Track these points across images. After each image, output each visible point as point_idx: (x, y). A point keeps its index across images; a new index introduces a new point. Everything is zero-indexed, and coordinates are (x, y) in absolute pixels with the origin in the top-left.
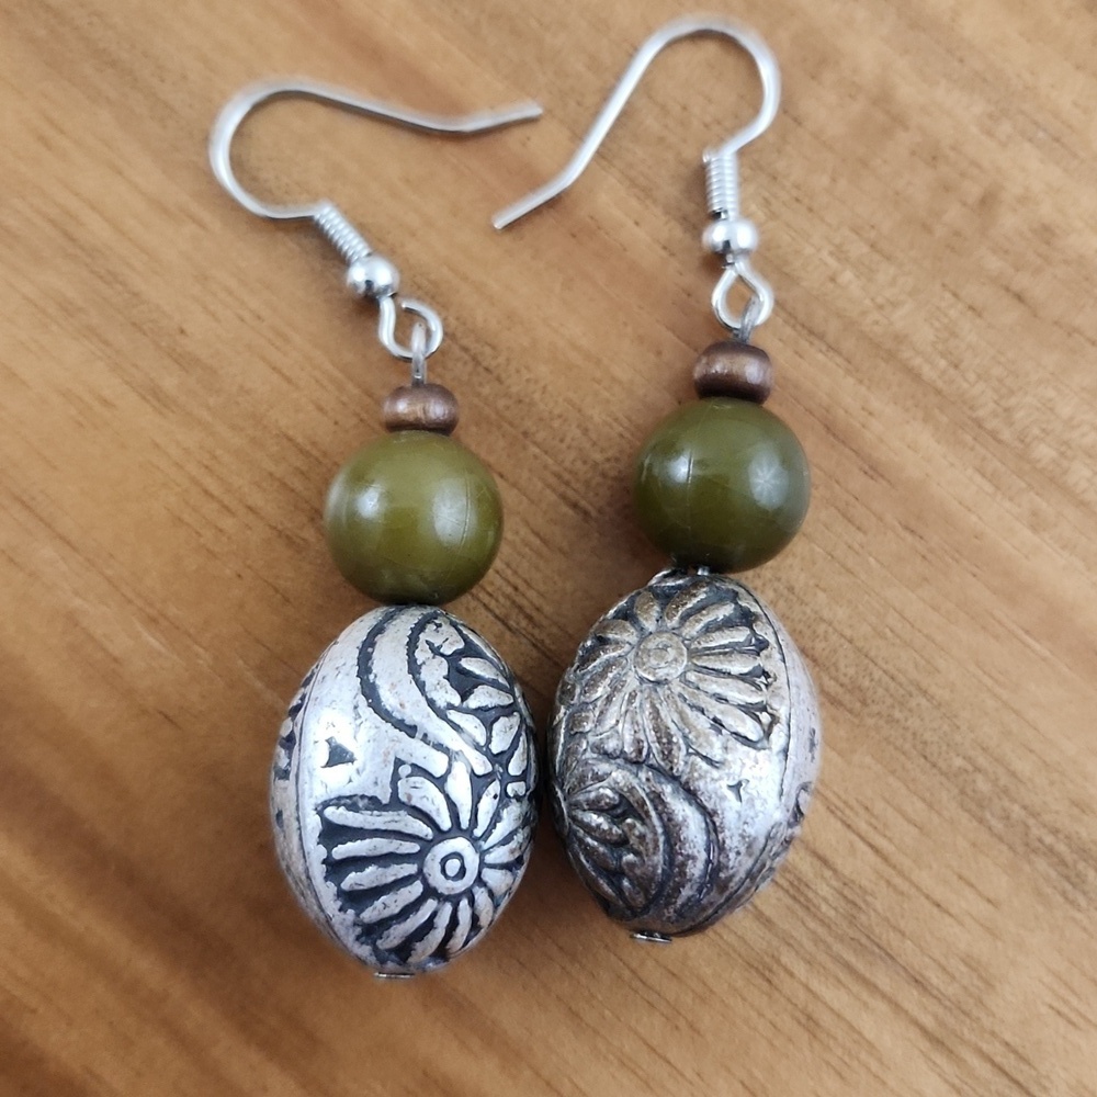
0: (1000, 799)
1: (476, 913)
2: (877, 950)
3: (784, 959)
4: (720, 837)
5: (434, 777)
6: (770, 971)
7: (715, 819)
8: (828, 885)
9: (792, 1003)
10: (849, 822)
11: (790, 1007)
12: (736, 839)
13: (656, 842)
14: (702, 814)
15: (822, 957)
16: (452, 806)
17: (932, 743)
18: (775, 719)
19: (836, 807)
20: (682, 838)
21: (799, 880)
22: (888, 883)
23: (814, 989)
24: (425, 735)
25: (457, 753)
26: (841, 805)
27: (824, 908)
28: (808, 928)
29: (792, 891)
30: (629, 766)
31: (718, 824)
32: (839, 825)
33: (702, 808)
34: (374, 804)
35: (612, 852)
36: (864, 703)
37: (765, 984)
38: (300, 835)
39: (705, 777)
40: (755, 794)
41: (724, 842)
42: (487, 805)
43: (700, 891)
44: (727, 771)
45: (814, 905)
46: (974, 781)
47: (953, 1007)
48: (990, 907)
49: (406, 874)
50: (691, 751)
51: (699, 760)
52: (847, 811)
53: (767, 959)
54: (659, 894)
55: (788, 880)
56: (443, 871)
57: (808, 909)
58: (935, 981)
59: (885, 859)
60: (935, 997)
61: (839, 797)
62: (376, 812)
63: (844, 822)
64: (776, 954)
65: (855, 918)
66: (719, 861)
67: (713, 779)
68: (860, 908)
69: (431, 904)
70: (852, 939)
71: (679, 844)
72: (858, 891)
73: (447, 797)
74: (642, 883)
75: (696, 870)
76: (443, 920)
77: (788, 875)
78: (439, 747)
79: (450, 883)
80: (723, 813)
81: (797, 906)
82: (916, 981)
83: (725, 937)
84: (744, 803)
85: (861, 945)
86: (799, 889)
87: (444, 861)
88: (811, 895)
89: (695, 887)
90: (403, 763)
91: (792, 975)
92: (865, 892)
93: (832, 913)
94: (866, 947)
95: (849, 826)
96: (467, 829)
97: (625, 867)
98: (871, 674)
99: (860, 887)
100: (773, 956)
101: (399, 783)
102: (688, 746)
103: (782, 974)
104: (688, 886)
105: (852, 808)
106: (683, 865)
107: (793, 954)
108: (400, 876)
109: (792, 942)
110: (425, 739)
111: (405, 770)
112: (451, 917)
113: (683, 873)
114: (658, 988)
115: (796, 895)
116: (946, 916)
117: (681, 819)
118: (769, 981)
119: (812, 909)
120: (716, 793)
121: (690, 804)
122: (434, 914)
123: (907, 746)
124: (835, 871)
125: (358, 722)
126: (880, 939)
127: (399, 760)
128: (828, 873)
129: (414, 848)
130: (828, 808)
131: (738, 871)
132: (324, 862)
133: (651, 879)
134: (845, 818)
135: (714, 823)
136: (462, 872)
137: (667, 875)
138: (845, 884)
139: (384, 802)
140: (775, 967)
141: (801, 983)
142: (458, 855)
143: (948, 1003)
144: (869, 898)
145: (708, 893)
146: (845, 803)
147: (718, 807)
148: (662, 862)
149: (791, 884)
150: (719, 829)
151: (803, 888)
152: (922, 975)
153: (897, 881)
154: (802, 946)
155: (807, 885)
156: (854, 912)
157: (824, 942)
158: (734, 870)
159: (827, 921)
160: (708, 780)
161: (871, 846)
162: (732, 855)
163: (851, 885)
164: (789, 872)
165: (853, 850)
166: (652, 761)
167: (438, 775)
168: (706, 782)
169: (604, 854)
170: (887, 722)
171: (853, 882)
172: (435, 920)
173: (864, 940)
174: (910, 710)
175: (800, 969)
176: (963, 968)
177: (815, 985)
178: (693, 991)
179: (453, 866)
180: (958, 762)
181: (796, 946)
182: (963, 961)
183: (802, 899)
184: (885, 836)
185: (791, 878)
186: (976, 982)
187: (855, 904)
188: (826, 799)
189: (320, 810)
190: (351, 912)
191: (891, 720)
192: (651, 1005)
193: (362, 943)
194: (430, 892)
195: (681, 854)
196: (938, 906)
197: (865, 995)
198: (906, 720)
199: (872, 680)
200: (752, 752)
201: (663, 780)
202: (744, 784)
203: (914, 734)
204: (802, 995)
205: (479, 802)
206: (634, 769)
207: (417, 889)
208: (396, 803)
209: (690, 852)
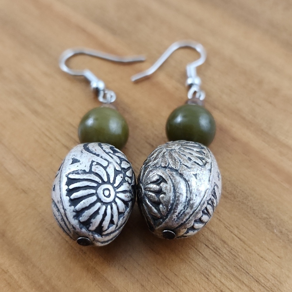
0: (278, 227)
1: (113, 214)
2: (243, 270)
3: (212, 272)
4: (190, 188)
5: (103, 166)
6: (208, 275)
7: (189, 183)
8: (226, 249)
9: (215, 286)
10: (232, 231)
11: (215, 287)
12: (196, 190)
13: (170, 188)
14: (185, 181)
15: (225, 272)
16: (108, 175)
17: (256, 210)
18: (207, 162)
19: (227, 226)
20: (179, 187)
21: (217, 247)
22: (245, 249)
23: (223, 282)
24: (102, 157)
25: (111, 162)
26: (229, 226)
27: (225, 256)
28: (220, 262)
29: (214, 251)
30: (163, 168)
31: (189, 184)
32: (228, 231)
33: (185, 180)
34: (84, 172)
35: (156, 195)
36: (235, 198)
37: (206, 280)
38: (60, 185)
39: (186, 170)
40: (201, 178)
41: (192, 191)
42: (119, 179)
43: (184, 208)
44: (193, 170)
45: (222, 255)
46: (270, 221)
47: (270, 290)
48: (279, 259)
49: (92, 193)
50: (181, 164)
51: (184, 166)
52: (231, 228)
53: (207, 272)
54: (171, 209)
55: (213, 247)
56: (104, 193)
57: (220, 256)
58: (263, 281)
59: (244, 242)
60: (263, 287)
61: (228, 224)
62: (84, 174)
63: (230, 231)
64: (210, 270)
65: (235, 260)
66: (190, 198)
67: (188, 171)
68: (237, 257)
69: (99, 205)
70: (235, 266)
71: (178, 189)
72: (236, 251)
73: (107, 172)
74: (166, 204)
75: (183, 199)
76: (102, 212)
77: (213, 246)
78: (106, 160)
79: (105, 198)
80: (191, 181)
81: (216, 255)
82: (256, 281)
83: (193, 264)
84: (198, 180)
85: (237, 268)
86: (216, 250)
87: (104, 190)
88: (220, 252)
89: (183, 206)
90: (94, 162)
91: (215, 277)
92: (238, 252)
93: (228, 258)
94: (239, 269)
95: (232, 232)
96: (112, 183)
97: (161, 199)
98: (236, 190)
99: (236, 250)
100: (209, 270)
101: (93, 167)
102: (181, 163)
103: (212, 276)
104: (180, 205)
105: (232, 227)
106: (179, 196)
107: (216, 270)
108: (90, 193)
109: (215, 266)
110: (101, 157)
111: (94, 163)
112: (105, 212)
113: (178, 200)
114: (171, 279)
115: (216, 252)
116: (264, 261)
117: (178, 181)
118: (208, 278)
119: (221, 256)
120: (189, 175)
121: (181, 178)
122: (99, 209)
123: (248, 210)
124: (228, 245)
125: (82, 154)
126: (244, 267)
127: (93, 161)
128: (226, 246)
129: (95, 185)
130: (225, 226)
131: (196, 202)
132: (66, 190)
133: (169, 202)
134: (230, 230)
135: (188, 184)
136: (109, 196)
137: (174, 200)
138: (231, 249)
139: (87, 171)
140: (210, 274)
141: (219, 280)
142: (108, 189)
143: (268, 289)
144: (240, 254)
145: (187, 209)
146: (230, 225)
147: (190, 179)
148: (172, 196)
149: (214, 248)
150: (190, 186)
151: (218, 249)
152: (258, 279)
153: (248, 249)
154: (218, 268)
155: (219, 249)
156: (235, 258)
157: (225, 267)
158: (195, 201)
159: (226, 260)
160: (187, 171)
161: (239, 239)
162: (194, 196)
163: (233, 249)
164: (214, 245)
165: (233, 239)
166: (170, 166)
167: (104, 166)
168: (186, 172)
169: (154, 196)
170: (242, 203)
171: (234, 248)
172: (99, 211)
173: (238, 267)
174: (249, 200)
175: (218, 275)
176: (272, 277)
177: (223, 280)
178: (182, 280)
179: (107, 193)
180: (265, 216)
181: (216, 268)
182: (272, 275)
183: (218, 253)
184: (243, 236)
185: (214, 247)
186: (276, 282)
187: (235, 256)
188: (224, 224)
189: (67, 176)
190: (73, 207)
191: (243, 203)
192: (168, 284)
193: (75, 219)
194: (99, 200)
195: (178, 193)
196: (262, 257)
197: (240, 285)
198: (248, 203)
199: (237, 192)
200: (200, 167)
201: (173, 171)
202: (198, 175)
203: (250, 207)
204: (219, 283)
205: (116, 177)
206: (164, 169)
207: (94, 198)
208: (91, 172)
209: (181, 192)
